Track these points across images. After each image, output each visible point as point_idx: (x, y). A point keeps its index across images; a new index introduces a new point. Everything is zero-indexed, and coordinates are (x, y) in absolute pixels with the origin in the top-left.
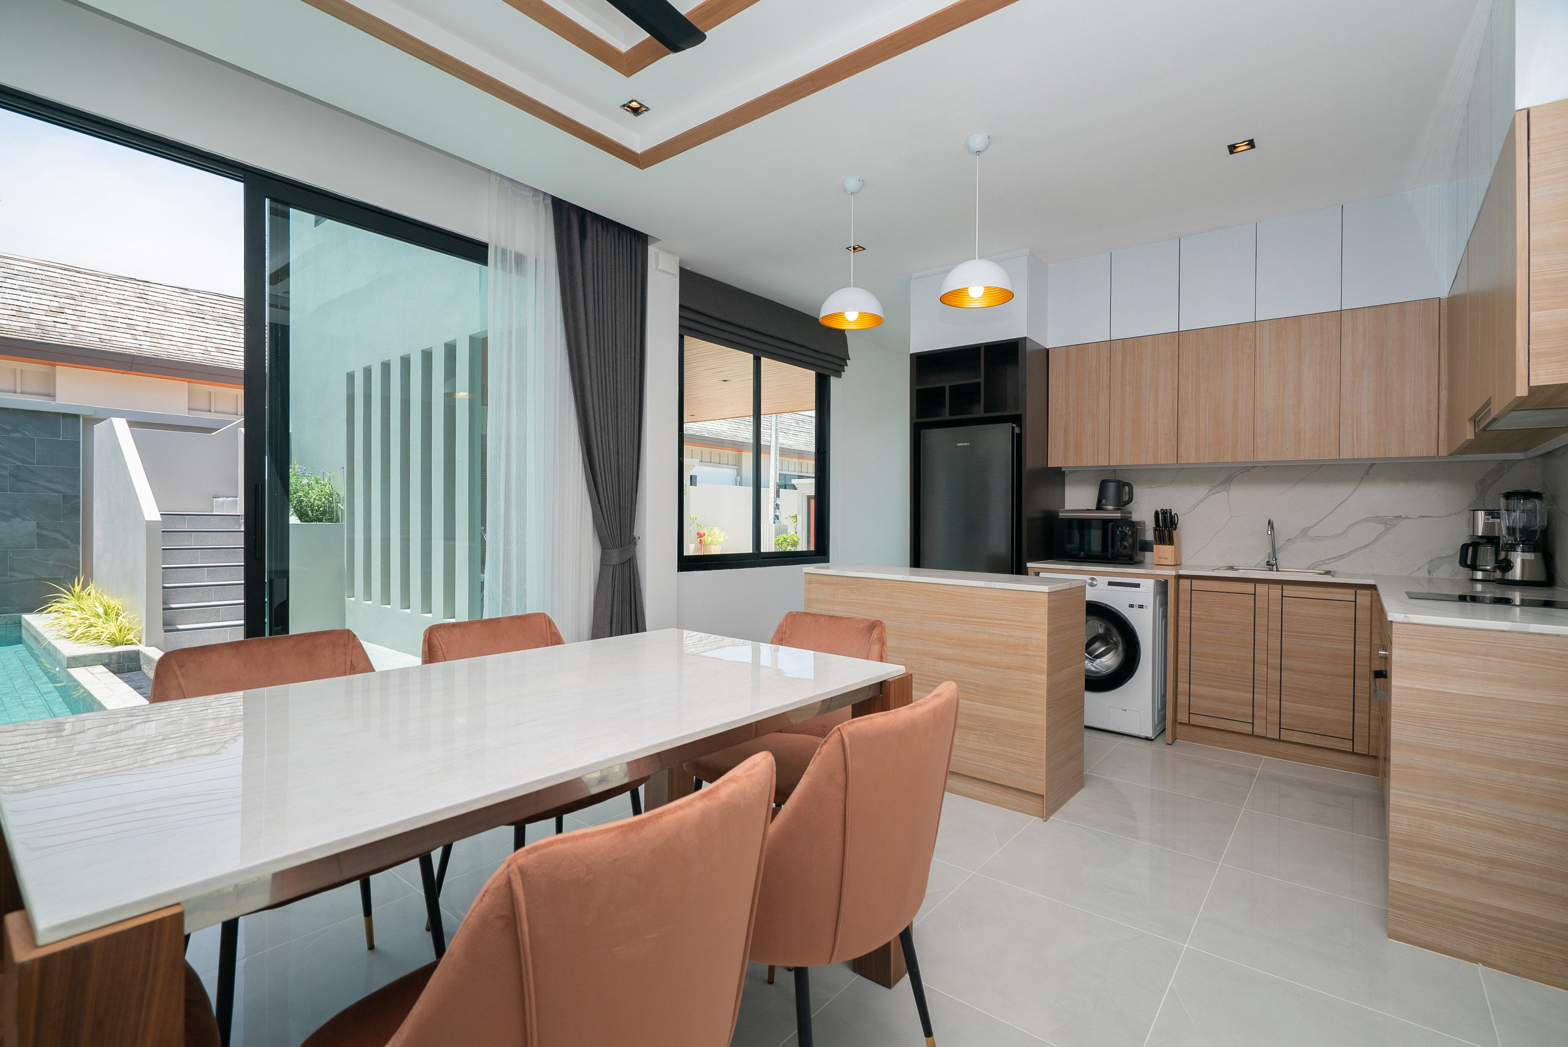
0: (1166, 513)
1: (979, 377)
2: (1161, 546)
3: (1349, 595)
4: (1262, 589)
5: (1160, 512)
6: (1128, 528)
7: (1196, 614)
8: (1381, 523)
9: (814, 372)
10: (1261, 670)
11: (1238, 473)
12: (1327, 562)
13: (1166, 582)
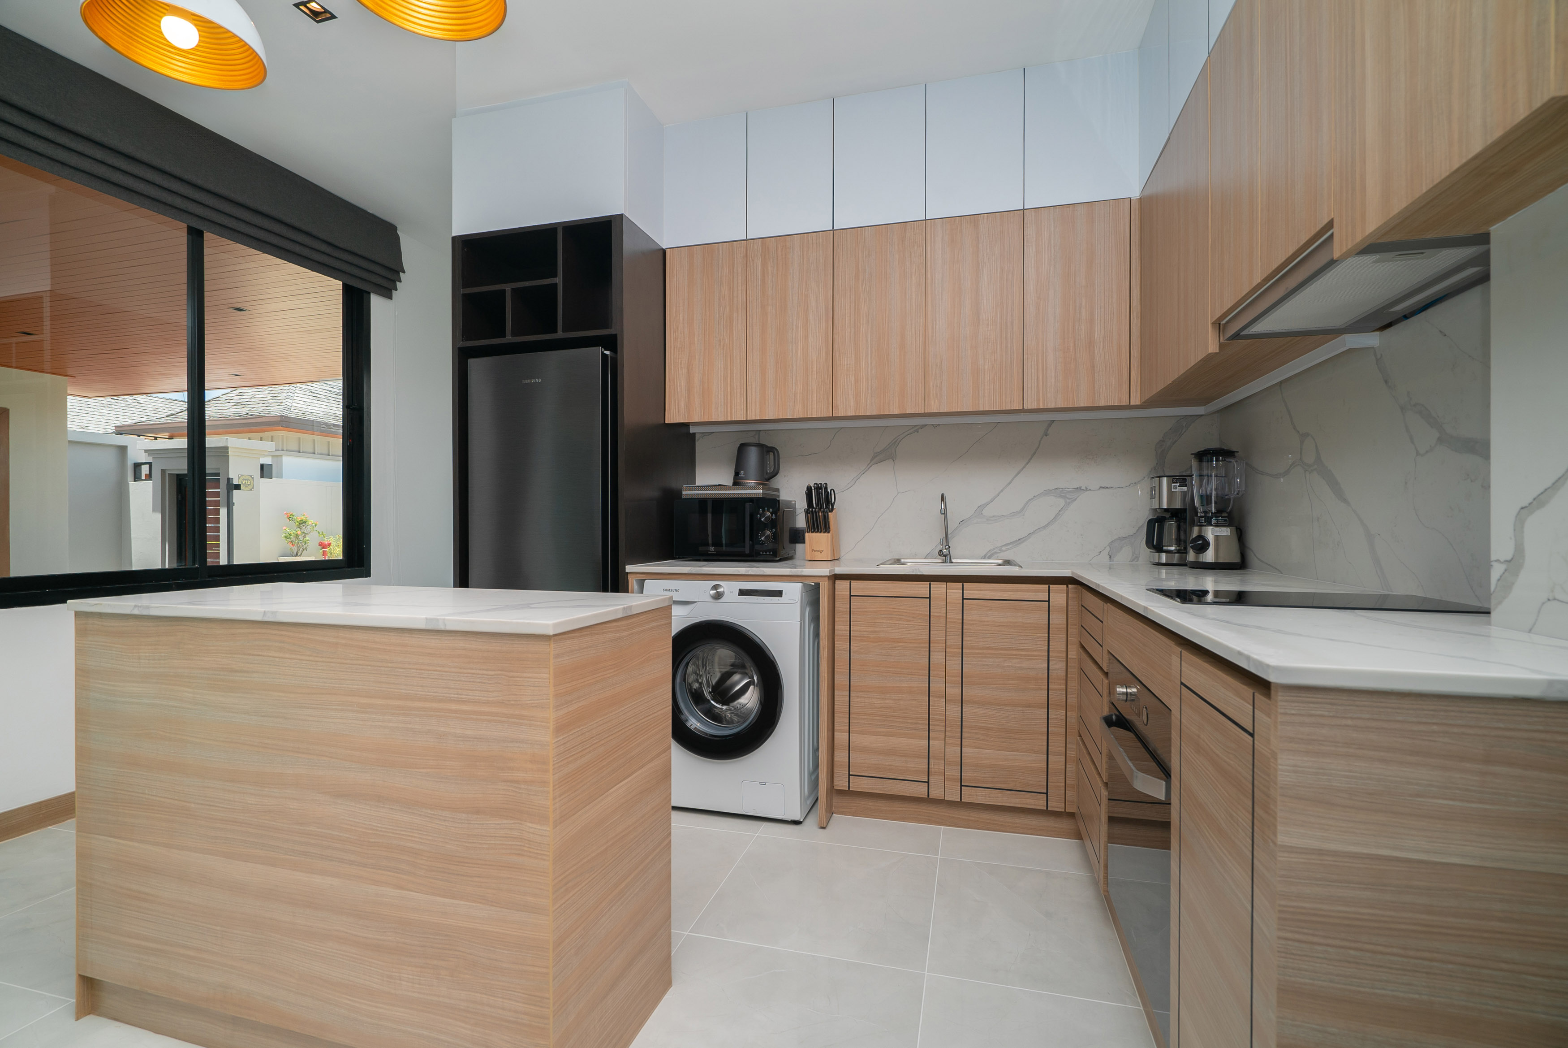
0: (821, 488)
1: (555, 275)
2: (814, 534)
3: (1039, 592)
4: (938, 588)
5: (813, 488)
6: (771, 510)
7: (857, 631)
8: (1061, 497)
9: (341, 283)
10: (938, 704)
11: (906, 434)
12: (1004, 548)
13: (817, 586)
